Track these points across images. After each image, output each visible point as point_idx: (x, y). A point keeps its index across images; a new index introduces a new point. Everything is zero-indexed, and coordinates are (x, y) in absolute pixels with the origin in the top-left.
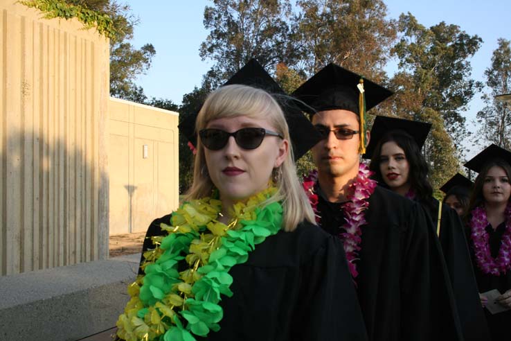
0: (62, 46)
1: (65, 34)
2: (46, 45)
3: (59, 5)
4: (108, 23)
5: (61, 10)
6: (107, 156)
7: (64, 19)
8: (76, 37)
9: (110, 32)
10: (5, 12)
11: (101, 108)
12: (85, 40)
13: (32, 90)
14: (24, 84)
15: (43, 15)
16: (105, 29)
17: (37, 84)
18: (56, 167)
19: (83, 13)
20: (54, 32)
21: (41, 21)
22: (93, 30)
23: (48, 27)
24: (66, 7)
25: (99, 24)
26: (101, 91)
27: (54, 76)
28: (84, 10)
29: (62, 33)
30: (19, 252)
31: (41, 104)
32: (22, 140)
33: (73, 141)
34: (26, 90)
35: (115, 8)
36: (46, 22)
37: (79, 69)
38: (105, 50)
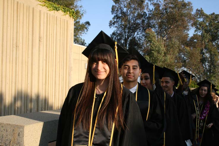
0: (55, 22)
1: (57, 17)
2: (49, 22)
3: (54, 5)
4: (73, 13)
5: (55, 7)
6: (72, 68)
7: (56, 11)
8: (61, 18)
9: (74, 16)
10: (33, 9)
11: (70, 47)
12: (64, 20)
13: (43, 40)
14: (40, 37)
15: (48, 9)
16: (72, 15)
17: (45, 37)
18: (52, 72)
19: (64, 9)
20: (52, 16)
21: (47, 12)
22: (68, 16)
23: (50, 14)
24: (57, 6)
25: (70, 13)
26: (70, 41)
27: (52, 34)
28: (64, 7)
29: (55, 17)
30: (37, 105)
31: (47, 45)
32: (39, 60)
33: (59, 61)
34: (41, 40)
35: (76, 7)
36: (49, 12)
37: (61, 32)
38: (72, 24)
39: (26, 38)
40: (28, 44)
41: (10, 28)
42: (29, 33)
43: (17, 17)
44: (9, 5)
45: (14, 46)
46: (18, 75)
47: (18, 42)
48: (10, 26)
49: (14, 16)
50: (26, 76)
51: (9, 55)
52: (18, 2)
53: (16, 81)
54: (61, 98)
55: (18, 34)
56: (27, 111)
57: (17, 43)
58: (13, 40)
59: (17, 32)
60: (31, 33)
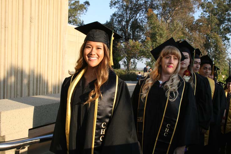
2: (41, 1)
6: (66, 50)
11: (64, 29)
13: (34, 21)
14: (31, 18)
17: (37, 18)
26: (64, 21)
27: (44, 15)
30: (28, 90)
31: (38, 27)
32: (30, 42)
34: (32, 21)
37: (55, 12)
38: (66, 4)
39: (16, 18)
40: (18, 24)
42: (18, 12)
45: (2, 27)
46: (8, 58)
47: (7, 22)
50: (16, 59)
53: (5, 64)
55: (7, 14)
56: (17, 96)
57: (5, 23)
58: (1, 20)
59: (6, 12)
60: (21, 13)
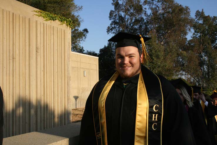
0: (52, 32)
1: (53, 27)
2: (46, 32)
3: (51, 15)
4: (70, 22)
5: (51, 17)
6: (70, 77)
7: (53, 21)
8: (57, 28)
9: (71, 25)
10: (29, 19)
11: (68, 57)
12: (61, 29)
13: (40, 51)
14: (37, 48)
15: (44, 20)
16: (69, 24)
17: (42, 48)
18: (50, 82)
19: (60, 18)
20: (49, 26)
21: (43, 22)
22: (64, 25)
23: (46, 24)
24: (54, 16)
25: (66, 23)
26: (68, 50)
27: (49, 45)
29: (52, 27)
31: (44, 56)
32: (37, 71)
33: (57, 71)
34: (38, 51)
35: (73, 16)
36: (45, 22)
37: (59, 41)
38: (69, 33)
39: (23, 49)
40: (25, 55)
41: (6, 39)
42: (25, 43)
43: (13, 28)
44: (4, 16)
45: (10, 58)
46: (16, 88)
47: (15, 54)
48: (6, 38)
49: (9, 28)
50: (24, 89)
51: (6, 67)
52: (13, 14)
54: (60, 108)
55: (15, 46)
57: (13, 54)
58: (9, 52)
59: (13, 44)
60: (27, 44)
